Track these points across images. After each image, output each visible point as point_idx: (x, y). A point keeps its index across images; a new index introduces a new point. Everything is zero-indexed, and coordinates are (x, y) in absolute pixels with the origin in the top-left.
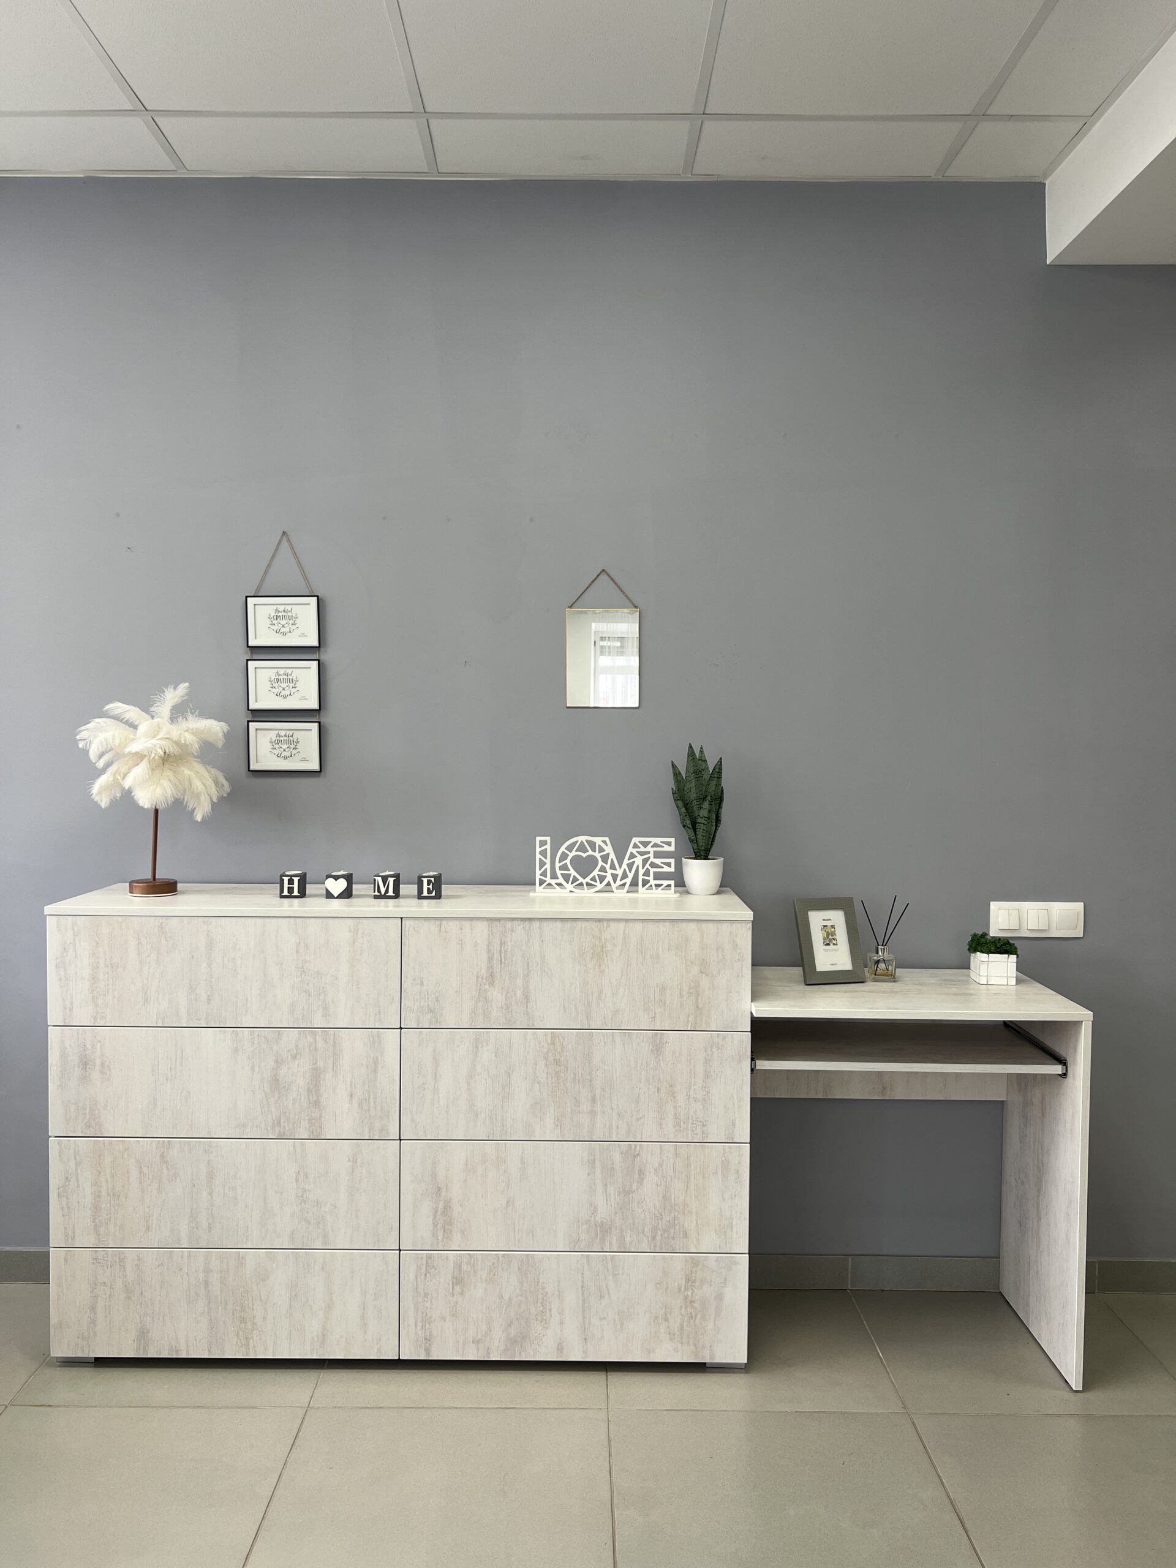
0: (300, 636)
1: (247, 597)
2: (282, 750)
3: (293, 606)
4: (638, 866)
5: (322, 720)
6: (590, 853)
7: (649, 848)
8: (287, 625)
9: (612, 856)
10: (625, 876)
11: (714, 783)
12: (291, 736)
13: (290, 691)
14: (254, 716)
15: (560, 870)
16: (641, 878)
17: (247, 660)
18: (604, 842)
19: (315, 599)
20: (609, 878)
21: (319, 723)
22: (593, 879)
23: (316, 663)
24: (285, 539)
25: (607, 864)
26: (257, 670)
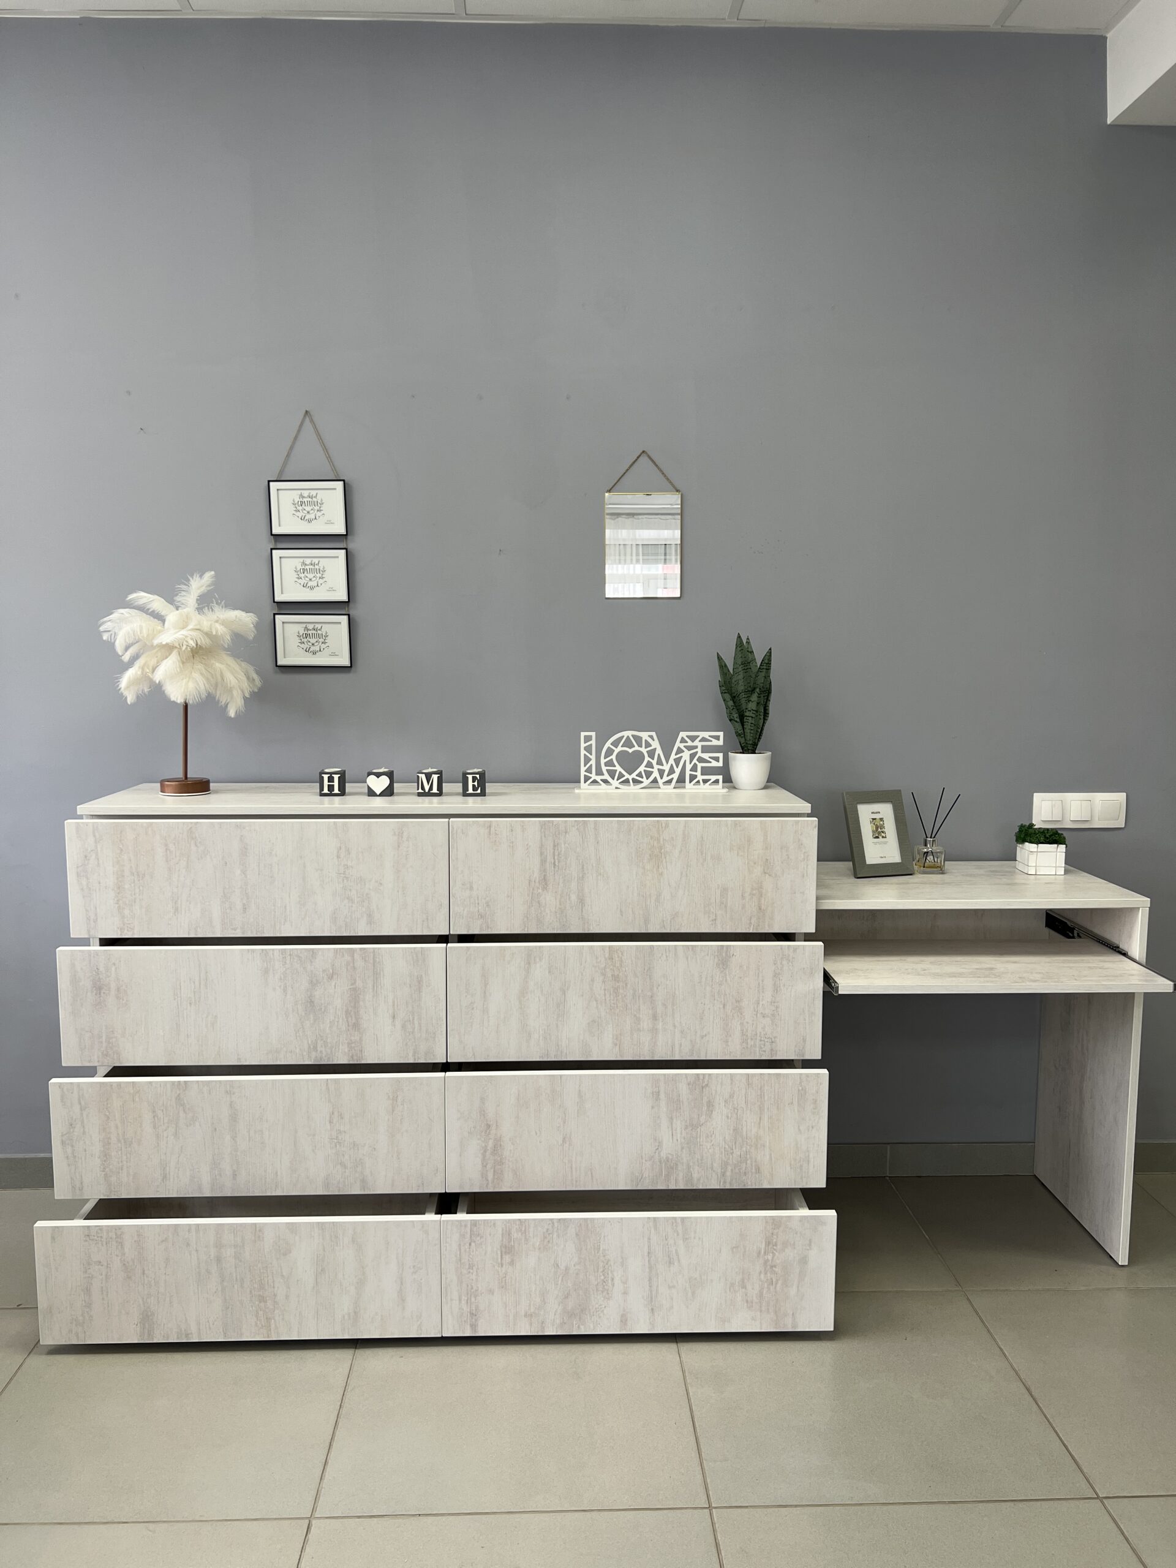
0: (326, 523)
1: (269, 481)
2: (311, 644)
3: (317, 491)
4: (685, 761)
5: (351, 613)
6: (636, 748)
7: (697, 743)
8: (313, 511)
9: (659, 751)
10: (672, 771)
11: (763, 674)
12: (319, 630)
13: (317, 582)
14: (279, 608)
15: (606, 766)
16: (688, 773)
17: (272, 549)
18: (651, 737)
19: (341, 483)
20: (656, 774)
21: (349, 615)
22: (640, 775)
23: (345, 550)
24: (307, 419)
25: (653, 759)
26: (282, 559)
